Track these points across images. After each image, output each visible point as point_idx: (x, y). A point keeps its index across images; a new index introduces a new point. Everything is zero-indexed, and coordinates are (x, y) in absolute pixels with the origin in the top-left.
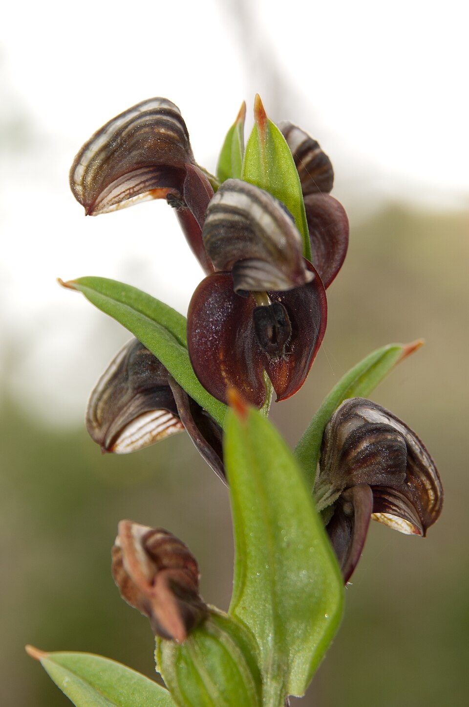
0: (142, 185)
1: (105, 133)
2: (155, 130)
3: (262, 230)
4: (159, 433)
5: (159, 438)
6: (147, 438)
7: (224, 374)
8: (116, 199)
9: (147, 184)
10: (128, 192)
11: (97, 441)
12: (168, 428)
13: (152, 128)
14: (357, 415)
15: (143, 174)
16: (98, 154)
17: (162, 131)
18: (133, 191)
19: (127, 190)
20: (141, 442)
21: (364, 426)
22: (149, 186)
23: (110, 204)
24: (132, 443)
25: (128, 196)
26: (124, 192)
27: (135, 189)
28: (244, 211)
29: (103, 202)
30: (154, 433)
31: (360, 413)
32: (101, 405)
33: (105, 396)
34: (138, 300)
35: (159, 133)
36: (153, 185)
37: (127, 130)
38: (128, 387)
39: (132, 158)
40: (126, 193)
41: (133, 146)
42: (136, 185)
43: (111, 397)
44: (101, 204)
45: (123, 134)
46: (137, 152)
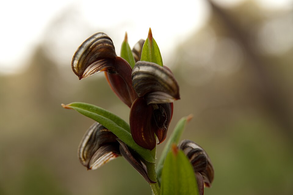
0: (101, 66)
1: (85, 47)
3: (162, 80)
4: (107, 160)
5: (107, 162)
6: (102, 163)
7: (143, 136)
8: (92, 72)
9: (103, 65)
10: (96, 69)
11: (85, 166)
12: (110, 158)
13: (103, 44)
14: (188, 146)
15: (100, 62)
16: (82, 56)
17: (107, 45)
19: (95, 69)
20: (100, 165)
21: (192, 150)
22: (104, 66)
23: (90, 74)
24: (97, 165)
25: (97, 71)
26: (94, 69)
27: (99, 68)
28: (152, 73)
29: (87, 74)
30: (105, 160)
31: (190, 146)
32: (85, 152)
33: (87, 149)
34: (97, 111)
35: (106, 46)
36: (105, 66)
37: (92, 45)
38: (96, 144)
39: (96, 56)
40: (95, 70)
41: (96, 51)
42: (99, 66)
43: (89, 149)
44: (86, 75)
45: (91, 47)
46: (98, 54)
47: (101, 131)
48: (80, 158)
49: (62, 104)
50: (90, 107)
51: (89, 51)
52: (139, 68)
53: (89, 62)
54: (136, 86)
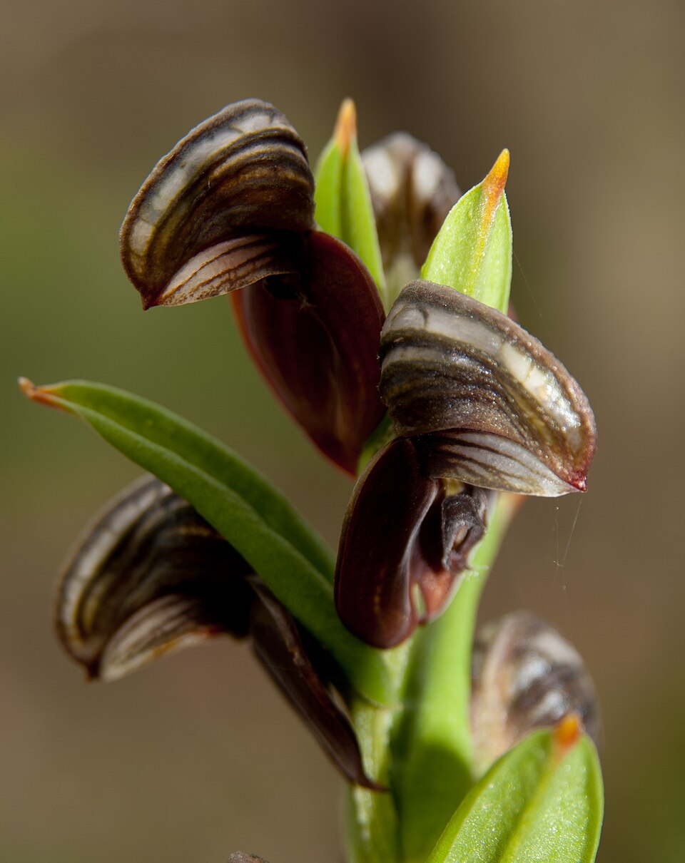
0: (249, 267)
1: (193, 167)
2: (279, 174)
8: (206, 288)
9: (258, 264)
10: (227, 276)
11: (80, 661)
13: (275, 169)
16: (175, 206)
17: (290, 175)
18: (235, 276)
19: (224, 273)
22: (261, 268)
23: (195, 295)
26: (219, 276)
27: (239, 273)
29: (183, 290)
32: (92, 604)
33: (100, 589)
34: (177, 438)
35: (286, 180)
36: (266, 266)
37: (225, 166)
38: (142, 578)
39: (232, 216)
40: (224, 279)
41: (239, 196)
42: (241, 266)
43: (111, 592)
44: (177, 296)
45: (217, 172)
46: (246, 209)
47: (183, 531)
48: (60, 625)
49: (23, 381)
50: (149, 414)
51: (206, 188)
52: (426, 316)
53: (200, 239)
54: (402, 395)
